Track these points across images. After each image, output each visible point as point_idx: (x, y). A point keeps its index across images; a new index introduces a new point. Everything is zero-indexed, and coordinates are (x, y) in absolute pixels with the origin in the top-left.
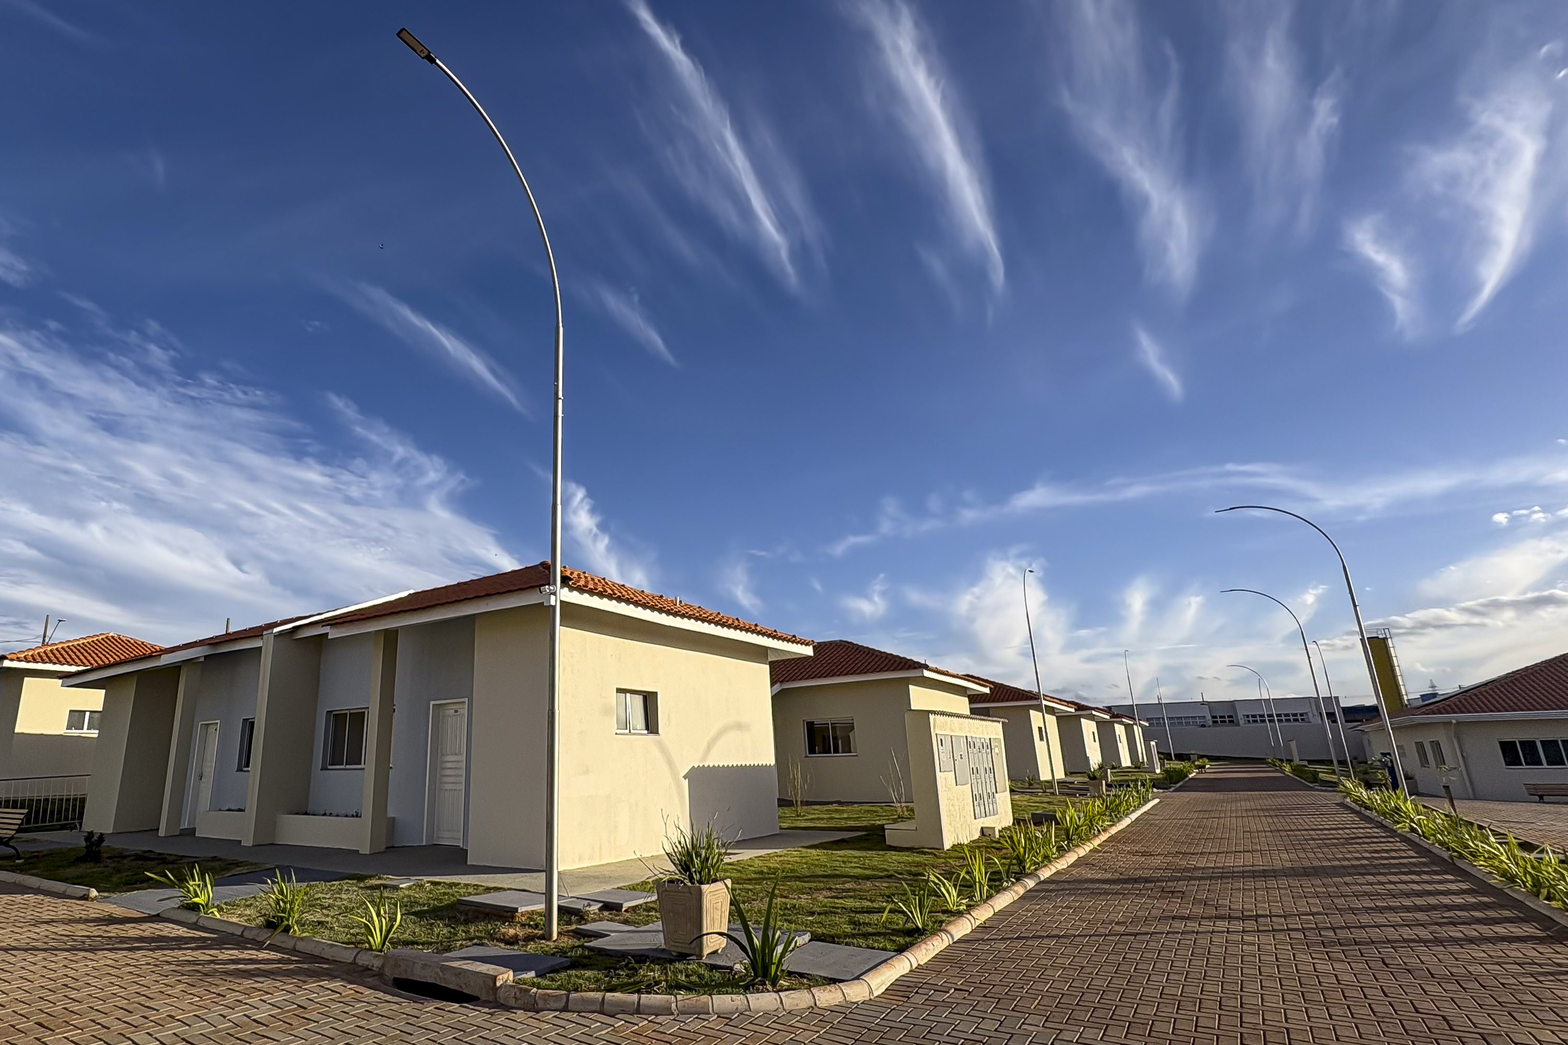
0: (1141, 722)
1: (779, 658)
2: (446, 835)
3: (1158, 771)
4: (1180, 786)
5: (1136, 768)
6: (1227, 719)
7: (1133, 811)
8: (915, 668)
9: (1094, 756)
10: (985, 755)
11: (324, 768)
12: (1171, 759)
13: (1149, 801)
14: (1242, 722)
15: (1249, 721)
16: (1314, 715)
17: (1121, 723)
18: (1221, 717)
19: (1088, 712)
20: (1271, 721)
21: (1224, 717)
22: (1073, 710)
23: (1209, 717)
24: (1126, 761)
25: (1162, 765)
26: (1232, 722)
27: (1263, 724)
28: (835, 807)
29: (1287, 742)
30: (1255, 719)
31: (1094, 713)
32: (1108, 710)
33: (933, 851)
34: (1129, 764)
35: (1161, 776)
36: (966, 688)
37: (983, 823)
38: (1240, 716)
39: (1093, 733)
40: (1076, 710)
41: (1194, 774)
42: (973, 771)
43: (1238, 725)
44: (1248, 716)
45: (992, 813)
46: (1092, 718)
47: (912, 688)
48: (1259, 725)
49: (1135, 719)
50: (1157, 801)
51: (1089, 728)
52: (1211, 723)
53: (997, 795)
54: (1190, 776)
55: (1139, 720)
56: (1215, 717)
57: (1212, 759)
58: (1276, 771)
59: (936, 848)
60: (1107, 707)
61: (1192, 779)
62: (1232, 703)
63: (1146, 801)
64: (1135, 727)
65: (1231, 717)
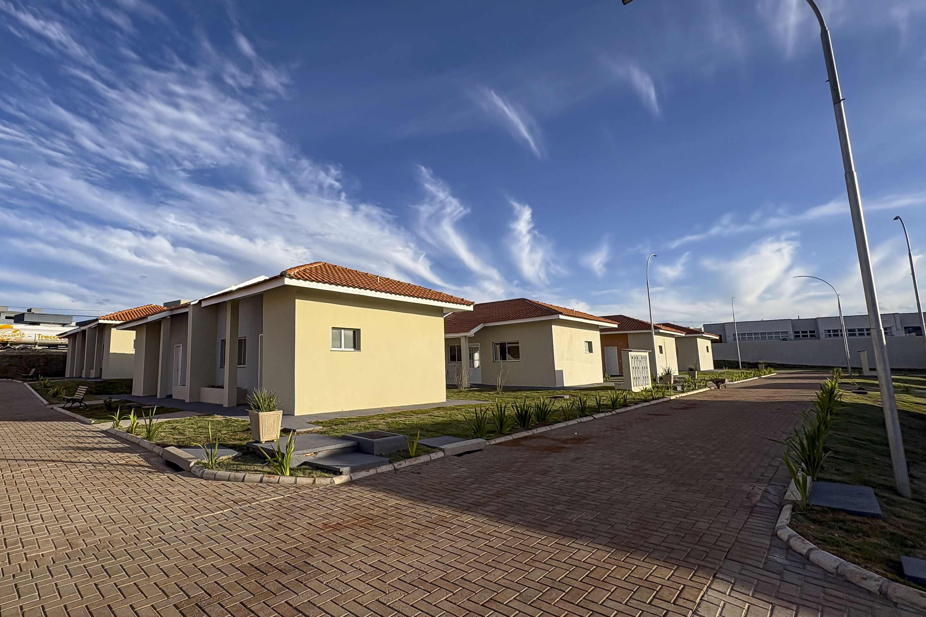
6: (801, 334)
14: (822, 336)
15: (830, 335)
16: (897, 329)
18: (803, 332)
23: (791, 332)
26: (814, 336)
36: (598, 326)
38: (822, 331)
43: (819, 338)
44: (829, 331)
47: (554, 325)
52: (792, 337)
56: (798, 332)
62: (815, 321)
65: (813, 332)
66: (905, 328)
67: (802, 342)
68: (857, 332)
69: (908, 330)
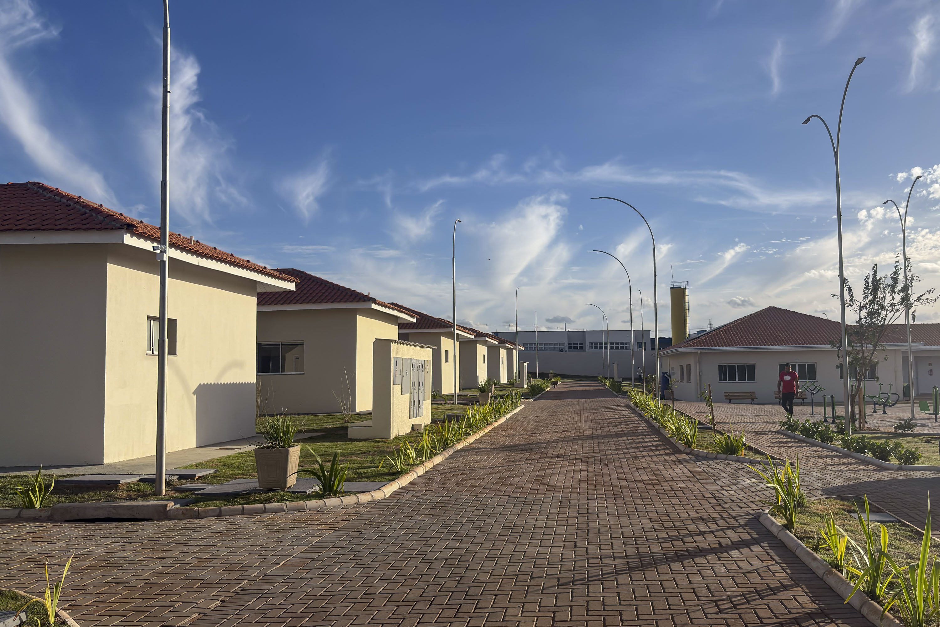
0: (519, 347)
1: (264, 291)
3: (526, 386)
4: (539, 397)
5: (510, 384)
7: (508, 413)
8: (364, 301)
9: (482, 376)
10: (420, 372)
12: (536, 378)
13: (518, 406)
14: (587, 348)
15: (592, 347)
17: (505, 348)
19: (483, 338)
20: (606, 348)
21: (576, 344)
22: (473, 337)
23: (566, 344)
24: (504, 380)
25: (529, 382)
26: (581, 348)
27: (601, 350)
29: (612, 364)
30: (598, 346)
31: (487, 339)
32: (496, 336)
33: (383, 440)
34: (506, 382)
35: (527, 391)
36: (397, 317)
37: (414, 422)
38: (587, 344)
39: (484, 355)
40: (475, 337)
41: (549, 388)
42: (413, 384)
43: (585, 350)
45: (420, 415)
46: (484, 343)
47: (359, 318)
48: (598, 350)
49: (515, 345)
50: (523, 406)
51: (481, 351)
52: (567, 348)
53: (424, 402)
54: (547, 390)
55: (519, 345)
56: (571, 344)
57: (563, 377)
58: (602, 386)
59: (385, 438)
60: (495, 333)
61: (548, 392)
62: (584, 333)
63: (516, 406)
64: (515, 352)
65: (581, 344)
69: (638, 345)
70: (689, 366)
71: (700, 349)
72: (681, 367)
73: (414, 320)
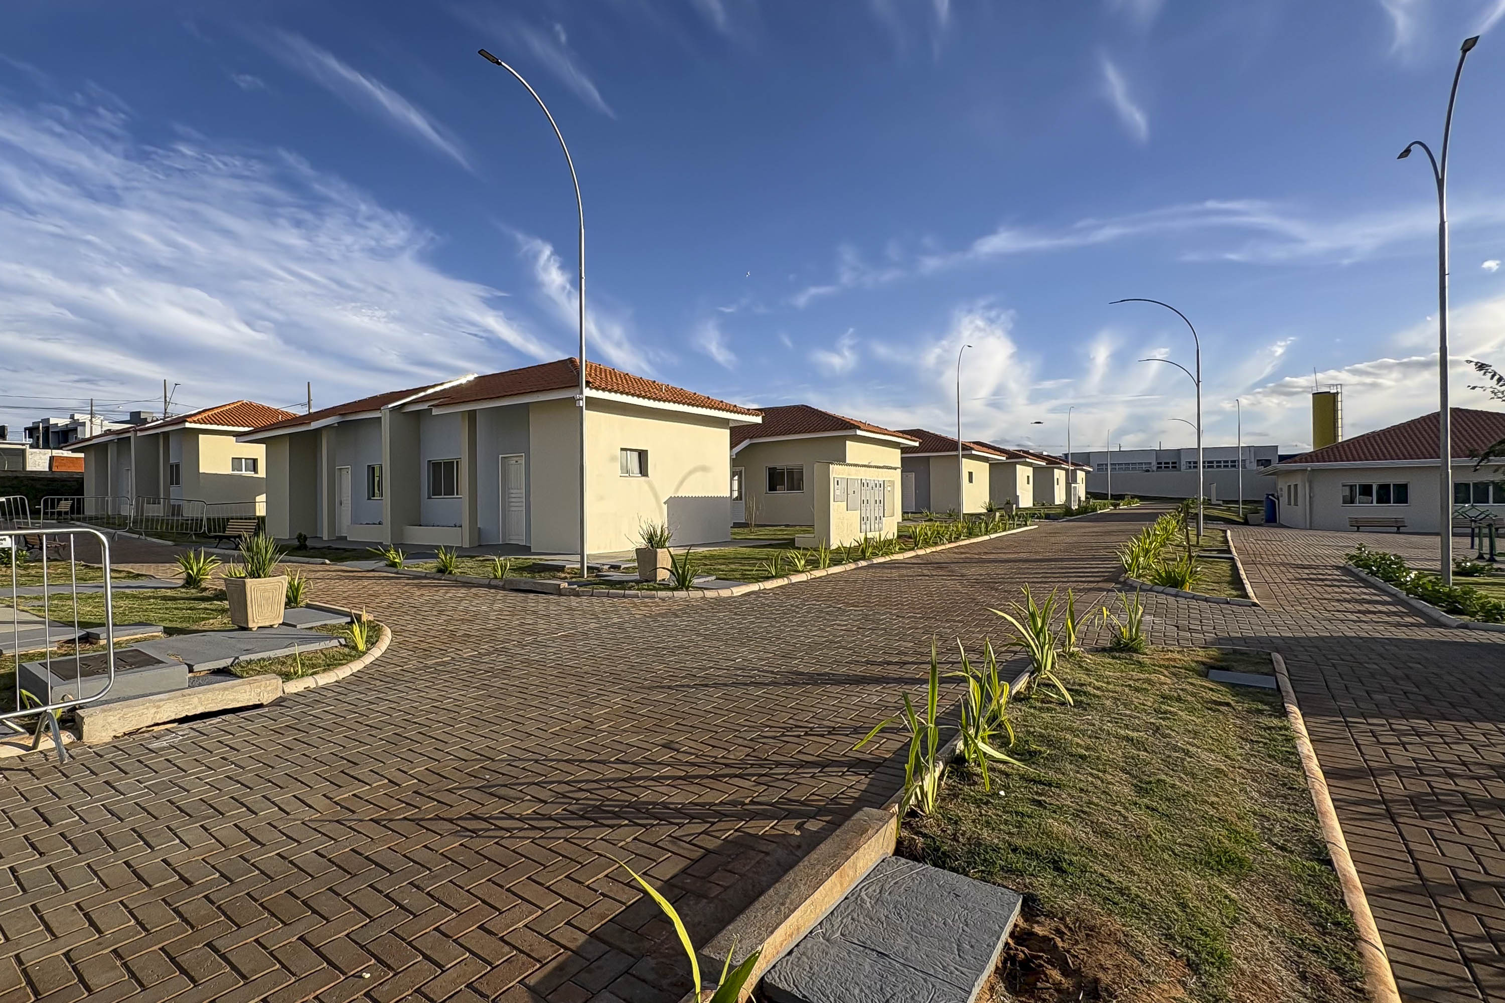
0: (1087, 468)
1: (735, 425)
2: (514, 537)
4: (1075, 519)
6: (1163, 465)
9: (1025, 496)
10: (877, 492)
11: (429, 498)
12: (1106, 499)
14: (1183, 468)
15: (1187, 467)
16: (1251, 462)
17: (1063, 469)
18: (1165, 463)
19: (1026, 459)
21: (1168, 463)
22: (1008, 459)
23: (1154, 463)
24: (1060, 501)
26: (1175, 467)
28: (782, 528)
31: (1034, 460)
32: (1047, 458)
33: (823, 549)
36: (899, 443)
37: (868, 535)
38: (1183, 462)
39: (1028, 476)
42: (863, 502)
43: (1180, 470)
44: (1190, 463)
46: (1031, 464)
47: (850, 444)
50: (1035, 527)
51: (1024, 473)
52: (1155, 468)
53: (884, 518)
54: (1099, 512)
56: (1161, 463)
60: (1046, 455)
62: (1179, 451)
64: (1078, 472)
65: (1175, 463)
66: (1258, 461)
67: (1163, 474)
68: (1215, 464)
69: (1260, 462)
70: (1296, 486)
71: (1309, 466)
72: (1289, 486)
73: (917, 444)
